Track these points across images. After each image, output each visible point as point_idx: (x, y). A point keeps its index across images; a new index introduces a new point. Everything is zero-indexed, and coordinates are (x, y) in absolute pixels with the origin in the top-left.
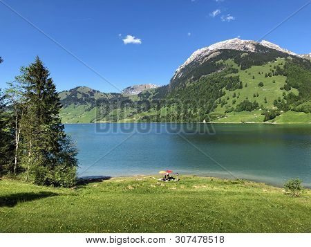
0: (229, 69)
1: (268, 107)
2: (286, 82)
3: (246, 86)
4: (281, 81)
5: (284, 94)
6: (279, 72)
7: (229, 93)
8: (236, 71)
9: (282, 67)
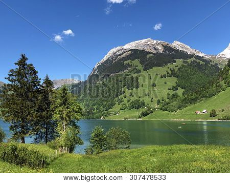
0: (134, 69)
1: (152, 106)
2: (176, 83)
3: (142, 86)
4: (172, 81)
5: (168, 94)
6: (173, 74)
7: (128, 92)
8: (139, 71)
9: (176, 69)
